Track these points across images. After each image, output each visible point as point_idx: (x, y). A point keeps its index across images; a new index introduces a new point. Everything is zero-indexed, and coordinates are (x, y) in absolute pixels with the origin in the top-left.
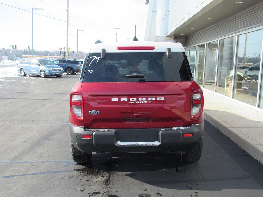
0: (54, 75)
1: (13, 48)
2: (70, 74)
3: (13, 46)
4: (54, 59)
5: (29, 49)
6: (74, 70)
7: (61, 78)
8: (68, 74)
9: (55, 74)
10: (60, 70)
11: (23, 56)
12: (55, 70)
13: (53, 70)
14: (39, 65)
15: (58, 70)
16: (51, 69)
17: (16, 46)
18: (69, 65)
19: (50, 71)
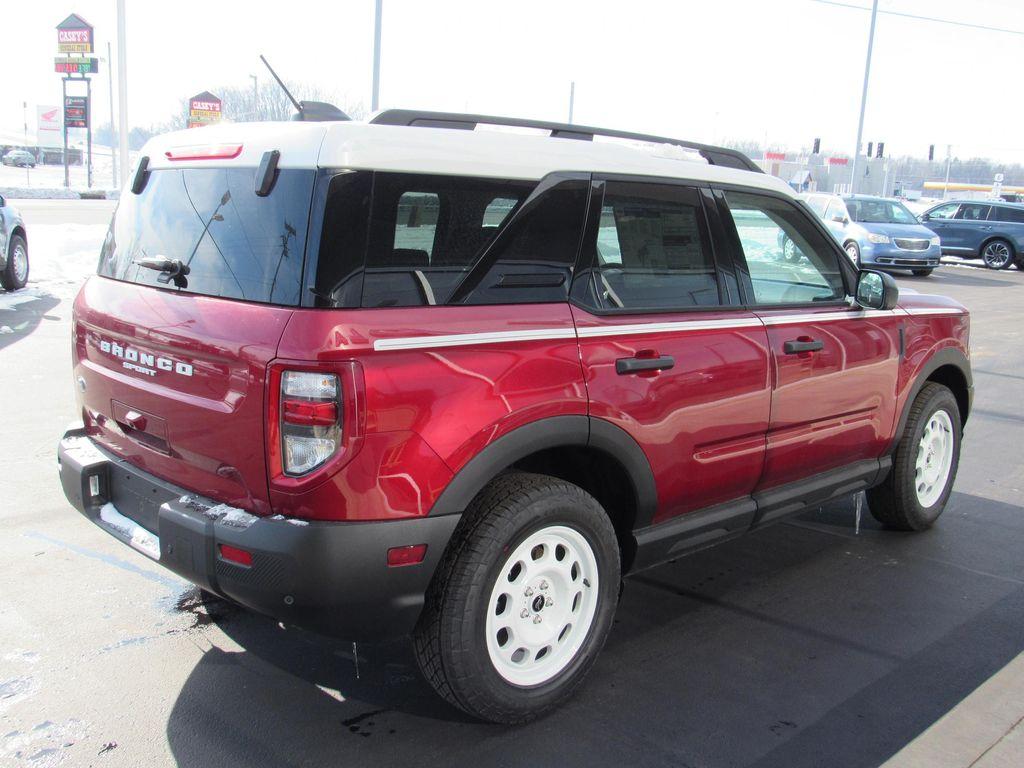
0: (892, 263)
1: (870, 154)
2: (997, 269)
3: (870, 145)
4: (938, 201)
5: (931, 157)
6: (1018, 251)
7: (933, 280)
8: (986, 266)
9: (897, 262)
10: (926, 245)
11: (927, 184)
12: (901, 244)
13: (890, 245)
14: (845, 222)
15: (917, 245)
16: (886, 240)
17: (881, 146)
18: (1002, 226)
19: (878, 246)
